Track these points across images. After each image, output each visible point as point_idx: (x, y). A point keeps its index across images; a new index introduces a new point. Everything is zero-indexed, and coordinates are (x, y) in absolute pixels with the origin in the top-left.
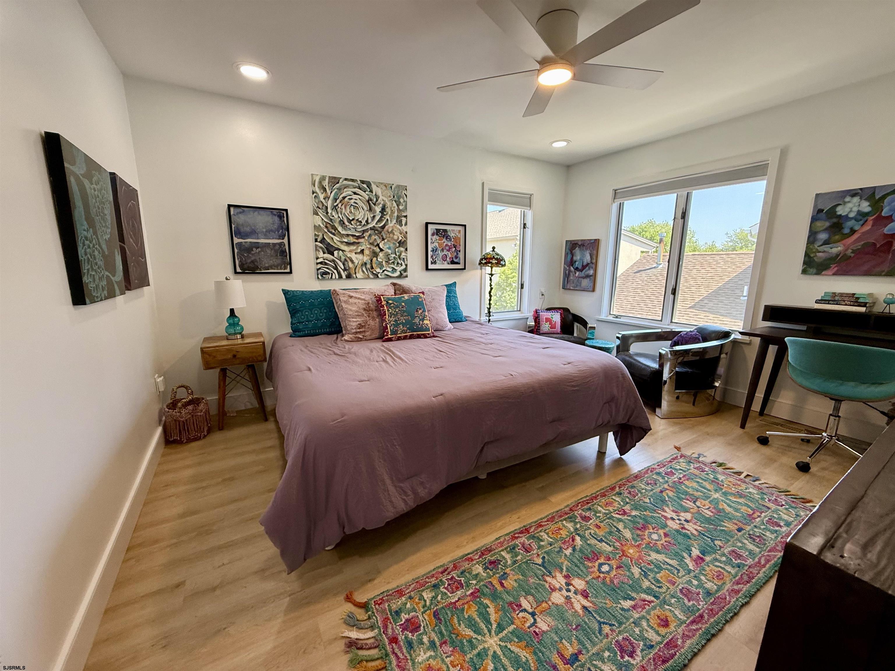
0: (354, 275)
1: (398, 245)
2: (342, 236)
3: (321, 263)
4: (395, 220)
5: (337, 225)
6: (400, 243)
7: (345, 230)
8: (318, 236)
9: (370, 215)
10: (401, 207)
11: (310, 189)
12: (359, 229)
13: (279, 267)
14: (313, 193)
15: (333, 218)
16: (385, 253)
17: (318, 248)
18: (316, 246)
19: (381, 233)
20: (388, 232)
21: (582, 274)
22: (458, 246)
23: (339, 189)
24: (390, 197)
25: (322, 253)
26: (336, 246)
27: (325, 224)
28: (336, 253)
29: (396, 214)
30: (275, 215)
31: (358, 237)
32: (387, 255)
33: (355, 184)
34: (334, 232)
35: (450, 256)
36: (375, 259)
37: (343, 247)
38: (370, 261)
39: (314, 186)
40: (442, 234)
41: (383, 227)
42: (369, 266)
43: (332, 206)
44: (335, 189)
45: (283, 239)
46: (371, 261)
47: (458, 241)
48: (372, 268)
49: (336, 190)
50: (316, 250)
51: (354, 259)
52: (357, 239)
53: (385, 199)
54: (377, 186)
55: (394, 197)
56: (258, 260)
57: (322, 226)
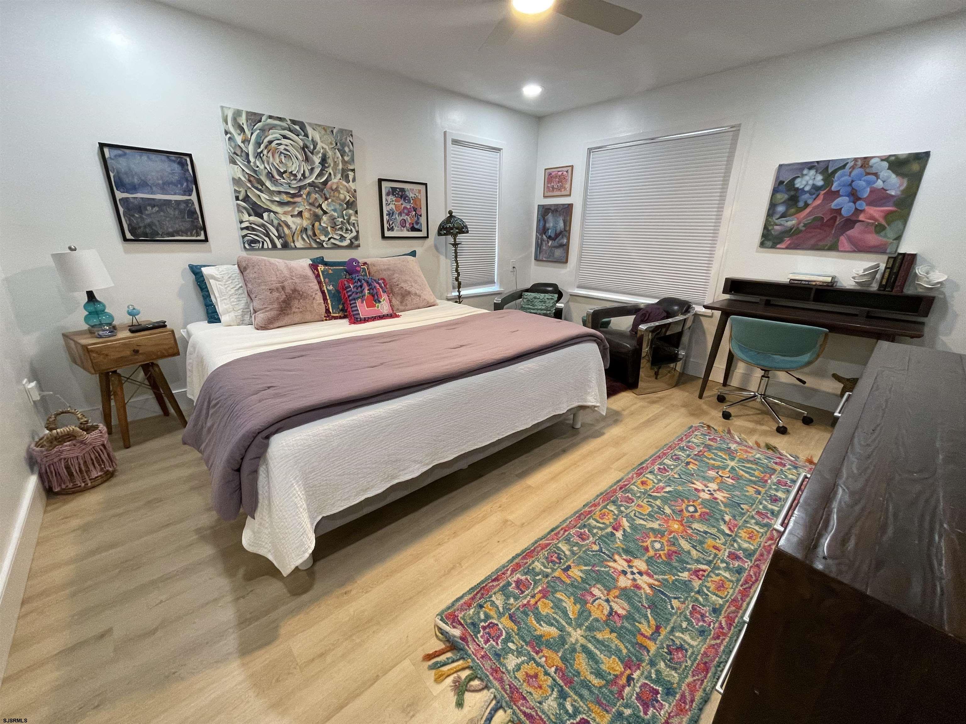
0: (292, 244)
1: (345, 206)
2: (271, 193)
3: (247, 228)
4: (340, 175)
5: (263, 178)
6: (348, 203)
7: (275, 185)
8: (239, 192)
9: (306, 167)
10: (346, 158)
11: (222, 127)
12: (294, 184)
13: (189, 233)
14: (226, 133)
15: (257, 169)
16: (330, 217)
17: (241, 208)
18: (238, 205)
19: (322, 190)
20: (333, 190)
21: (556, 243)
22: (418, 209)
23: (262, 130)
24: (331, 144)
25: (247, 215)
26: (265, 207)
27: (247, 176)
28: (265, 215)
29: (340, 167)
30: (174, 161)
31: (294, 196)
32: (333, 219)
33: (284, 124)
34: (261, 187)
35: (410, 221)
36: (317, 224)
37: (275, 208)
38: (311, 227)
39: (227, 123)
40: (400, 194)
41: (325, 183)
42: (310, 233)
43: (254, 153)
44: (256, 130)
45: (190, 195)
46: (313, 226)
47: (418, 203)
48: (315, 235)
49: (259, 131)
50: (239, 211)
51: (290, 223)
52: (292, 198)
53: (325, 146)
54: (314, 129)
55: (336, 144)
56: (157, 224)
57: (243, 179)
